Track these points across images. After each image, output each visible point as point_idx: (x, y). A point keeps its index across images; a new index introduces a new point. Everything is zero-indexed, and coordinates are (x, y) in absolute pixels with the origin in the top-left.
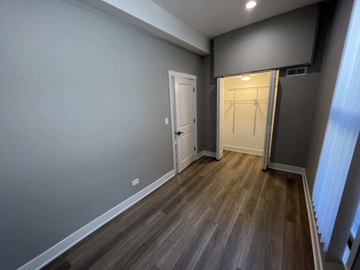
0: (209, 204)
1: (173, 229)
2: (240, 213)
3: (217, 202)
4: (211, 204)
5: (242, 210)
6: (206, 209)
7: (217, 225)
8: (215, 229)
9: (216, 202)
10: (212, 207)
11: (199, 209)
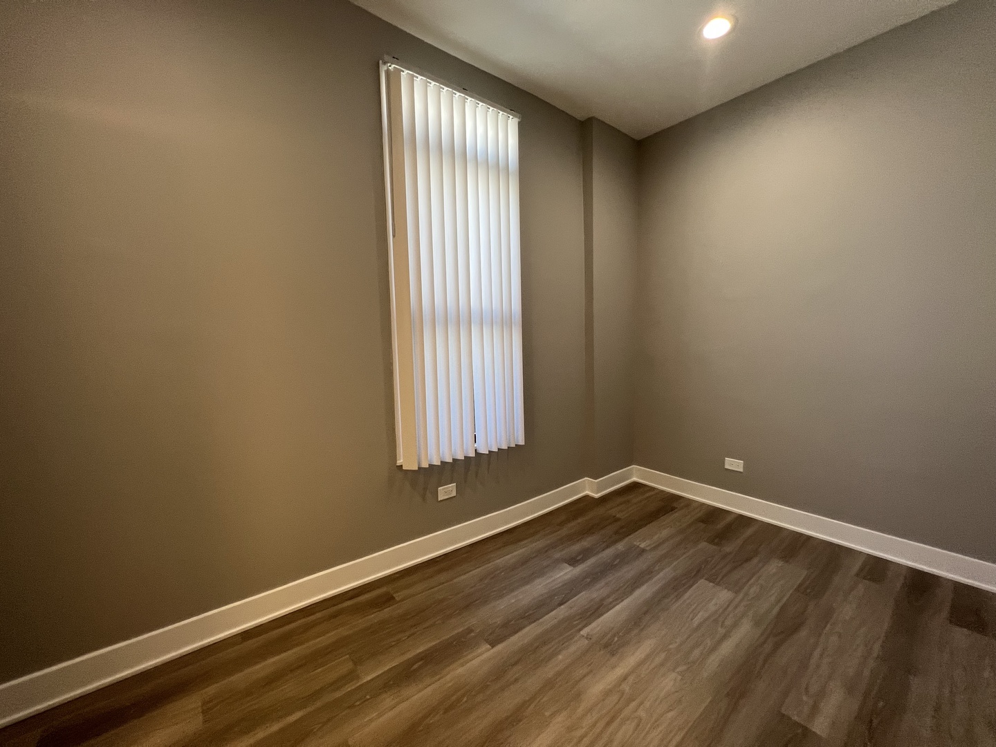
0: (584, 715)
1: (727, 648)
2: (493, 647)
3: (547, 714)
4: (580, 711)
5: (479, 651)
6: (607, 693)
7: (583, 632)
8: (593, 625)
9: (553, 715)
10: (578, 696)
11: (634, 700)
